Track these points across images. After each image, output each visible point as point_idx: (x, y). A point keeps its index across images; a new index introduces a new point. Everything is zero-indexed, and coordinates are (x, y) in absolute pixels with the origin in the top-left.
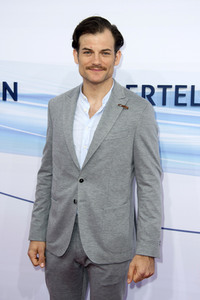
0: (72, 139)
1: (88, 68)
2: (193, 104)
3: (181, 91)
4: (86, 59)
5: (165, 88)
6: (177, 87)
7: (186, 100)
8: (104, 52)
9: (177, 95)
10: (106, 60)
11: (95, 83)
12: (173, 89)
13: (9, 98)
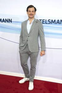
0: (26, 28)
1: (30, 15)
2: (46, 23)
3: (44, 21)
4: (29, 13)
5: (41, 20)
6: (43, 20)
7: (45, 22)
8: (33, 11)
9: (43, 21)
10: (33, 13)
11: (31, 18)
12: (42, 20)
13: (10, 22)
